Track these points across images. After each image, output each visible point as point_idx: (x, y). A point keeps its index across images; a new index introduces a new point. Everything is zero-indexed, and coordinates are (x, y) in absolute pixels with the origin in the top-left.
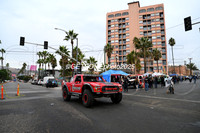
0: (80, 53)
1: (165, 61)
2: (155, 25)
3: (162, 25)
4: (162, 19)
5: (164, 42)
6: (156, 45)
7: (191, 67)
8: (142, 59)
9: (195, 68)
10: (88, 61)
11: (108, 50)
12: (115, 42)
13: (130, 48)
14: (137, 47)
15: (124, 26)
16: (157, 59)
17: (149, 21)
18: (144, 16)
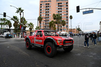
0: (25, 20)
1: (67, 26)
2: (64, 8)
3: (67, 8)
4: (67, 6)
5: (67, 17)
6: (64, 18)
7: (79, 30)
8: (56, 25)
9: (80, 30)
10: (29, 25)
11: (40, 19)
12: (43, 15)
13: (51, 19)
14: (54, 19)
15: (48, 8)
16: (64, 25)
17: (61, 6)
18: (59, 3)
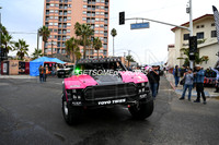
0: (6, 33)
1: (105, 51)
2: (100, 12)
3: (106, 13)
4: (107, 7)
5: (106, 32)
6: (98, 34)
7: (129, 59)
8: (81, 47)
9: (132, 61)
10: (17, 45)
11: (44, 33)
13: (71, 34)
14: (78, 34)
15: (66, 8)
16: (97, 49)
17: (94, 7)
18: (89, 1)
